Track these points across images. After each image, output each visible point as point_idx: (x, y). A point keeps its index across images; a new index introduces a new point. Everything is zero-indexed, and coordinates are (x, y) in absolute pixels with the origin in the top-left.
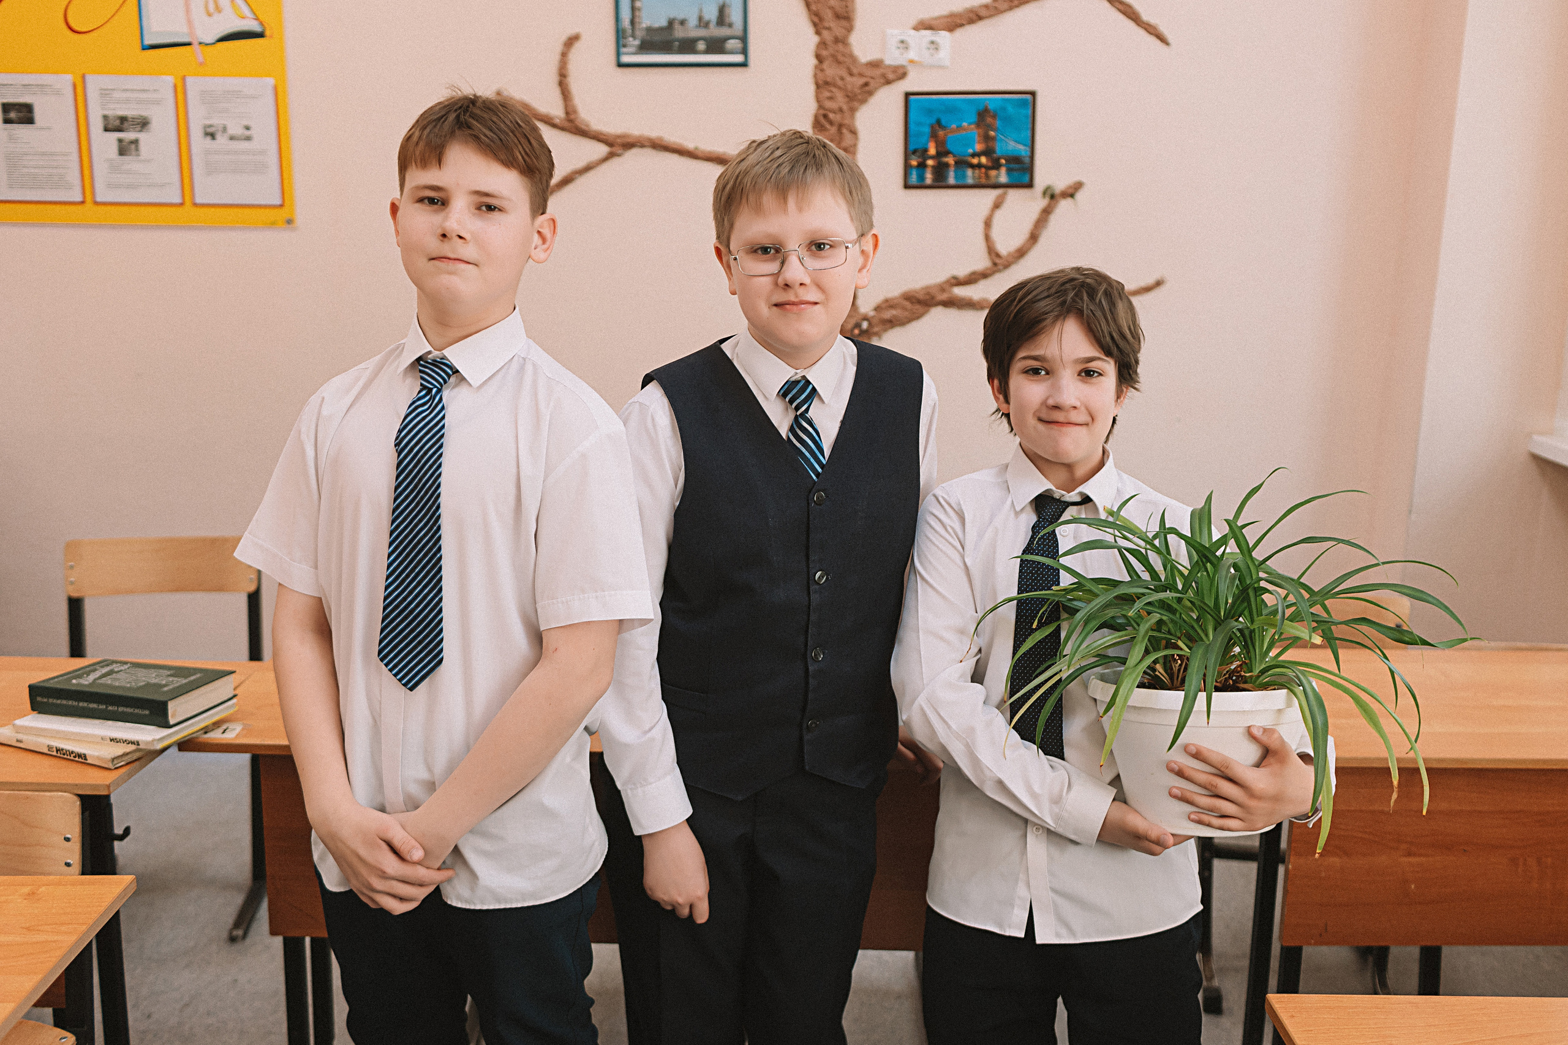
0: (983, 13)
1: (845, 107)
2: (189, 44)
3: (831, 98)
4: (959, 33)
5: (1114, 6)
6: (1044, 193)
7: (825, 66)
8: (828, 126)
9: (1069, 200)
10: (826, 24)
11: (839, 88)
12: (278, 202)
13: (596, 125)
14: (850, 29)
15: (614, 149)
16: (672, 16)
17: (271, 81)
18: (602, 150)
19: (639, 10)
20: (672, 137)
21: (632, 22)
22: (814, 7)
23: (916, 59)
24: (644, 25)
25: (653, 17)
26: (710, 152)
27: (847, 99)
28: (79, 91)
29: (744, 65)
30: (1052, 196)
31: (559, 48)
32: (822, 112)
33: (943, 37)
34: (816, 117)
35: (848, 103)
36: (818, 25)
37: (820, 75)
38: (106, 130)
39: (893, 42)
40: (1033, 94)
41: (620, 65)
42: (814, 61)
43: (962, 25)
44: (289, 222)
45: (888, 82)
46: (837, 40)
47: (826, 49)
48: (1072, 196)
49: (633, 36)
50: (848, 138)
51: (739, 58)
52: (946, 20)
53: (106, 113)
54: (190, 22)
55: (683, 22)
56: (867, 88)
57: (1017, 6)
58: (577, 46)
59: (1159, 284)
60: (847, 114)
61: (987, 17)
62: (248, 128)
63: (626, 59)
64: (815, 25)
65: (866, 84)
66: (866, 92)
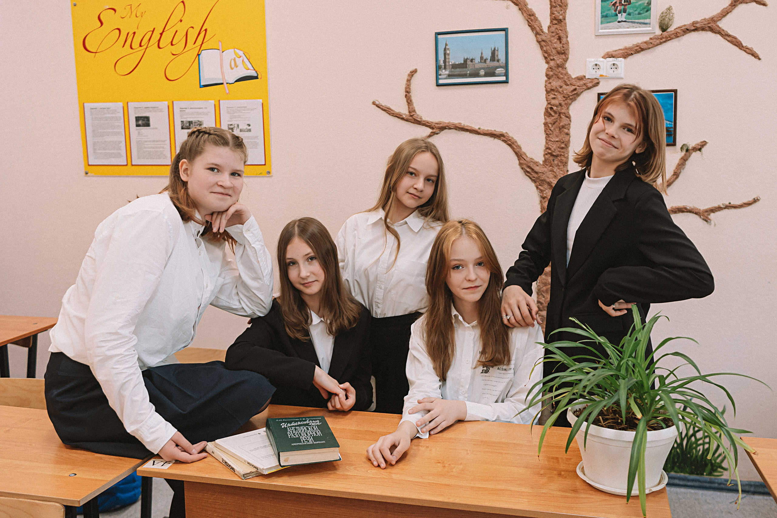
0: (644, 46)
1: (563, 103)
2: (222, 84)
3: (554, 98)
4: (630, 59)
5: (724, 38)
6: (682, 148)
7: (551, 81)
8: (553, 114)
9: (698, 152)
10: (552, 58)
11: (560, 92)
12: (264, 163)
13: (425, 118)
14: (566, 60)
15: (434, 131)
16: (466, 58)
17: (261, 101)
18: (429, 131)
19: (449, 55)
20: (466, 123)
21: (445, 62)
22: (545, 49)
23: (604, 74)
24: (451, 63)
25: (456, 58)
26: (488, 130)
27: (564, 99)
28: (171, 110)
29: (506, 82)
30: (688, 151)
31: (406, 77)
32: (550, 106)
33: (620, 61)
34: (546, 109)
35: (564, 101)
36: (547, 58)
37: (549, 85)
38: (182, 128)
39: (590, 66)
40: (675, 91)
41: (438, 85)
42: (546, 79)
43: (632, 54)
44: (269, 173)
45: (589, 88)
46: (558, 66)
47: (552, 71)
48: (700, 150)
49: (445, 68)
50: (564, 121)
51: (503, 78)
52: (621, 52)
53: (182, 120)
54: (223, 73)
55: (472, 60)
56: (575, 92)
57: (665, 42)
58: (416, 76)
59: (755, 201)
60: (564, 108)
61: (646, 49)
62: (249, 125)
63: (441, 82)
64: (546, 58)
65: (575, 89)
66: (575, 95)
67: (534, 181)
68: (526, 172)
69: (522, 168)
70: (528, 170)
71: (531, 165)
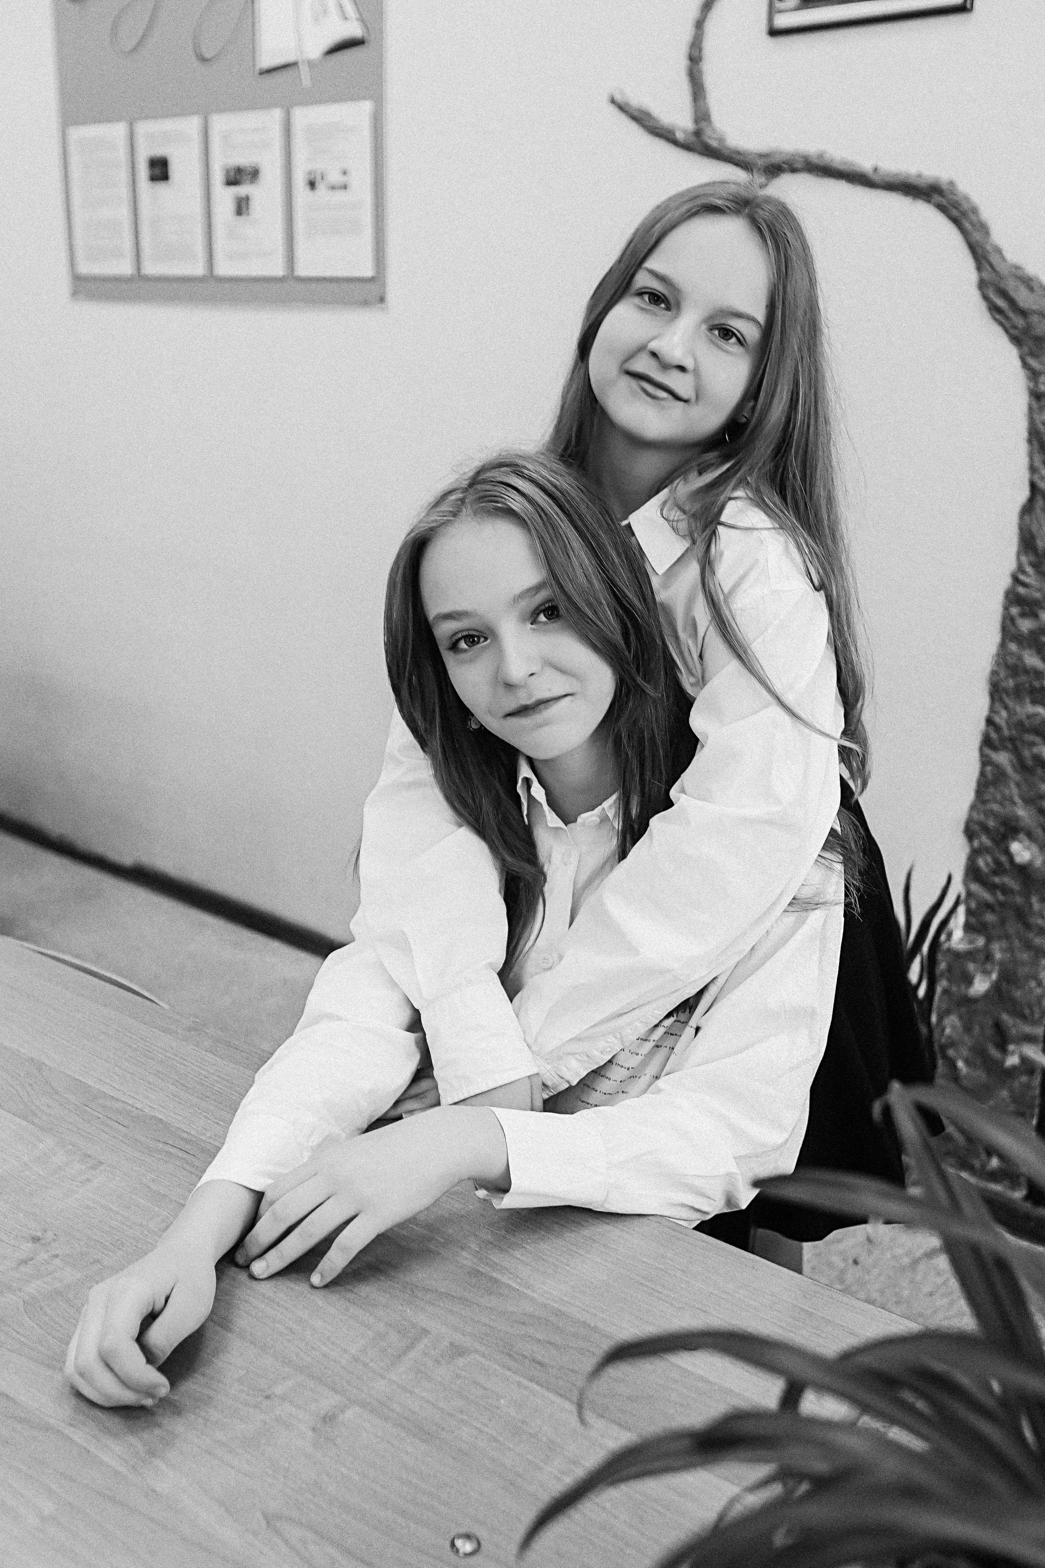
2: (295, 65)
12: (372, 273)
13: (735, 138)
17: (367, 106)
26: (897, 173)
28: (204, 137)
31: (692, 14)
38: (227, 184)
41: (775, 33)
44: (382, 300)
53: (227, 160)
54: (298, 33)
58: (717, 7)
62: (346, 173)
63: (782, 21)
67: (1016, 340)
68: (994, 309)
69: (985, 298)
70: (1001, 303)
71: (1011, 285)
